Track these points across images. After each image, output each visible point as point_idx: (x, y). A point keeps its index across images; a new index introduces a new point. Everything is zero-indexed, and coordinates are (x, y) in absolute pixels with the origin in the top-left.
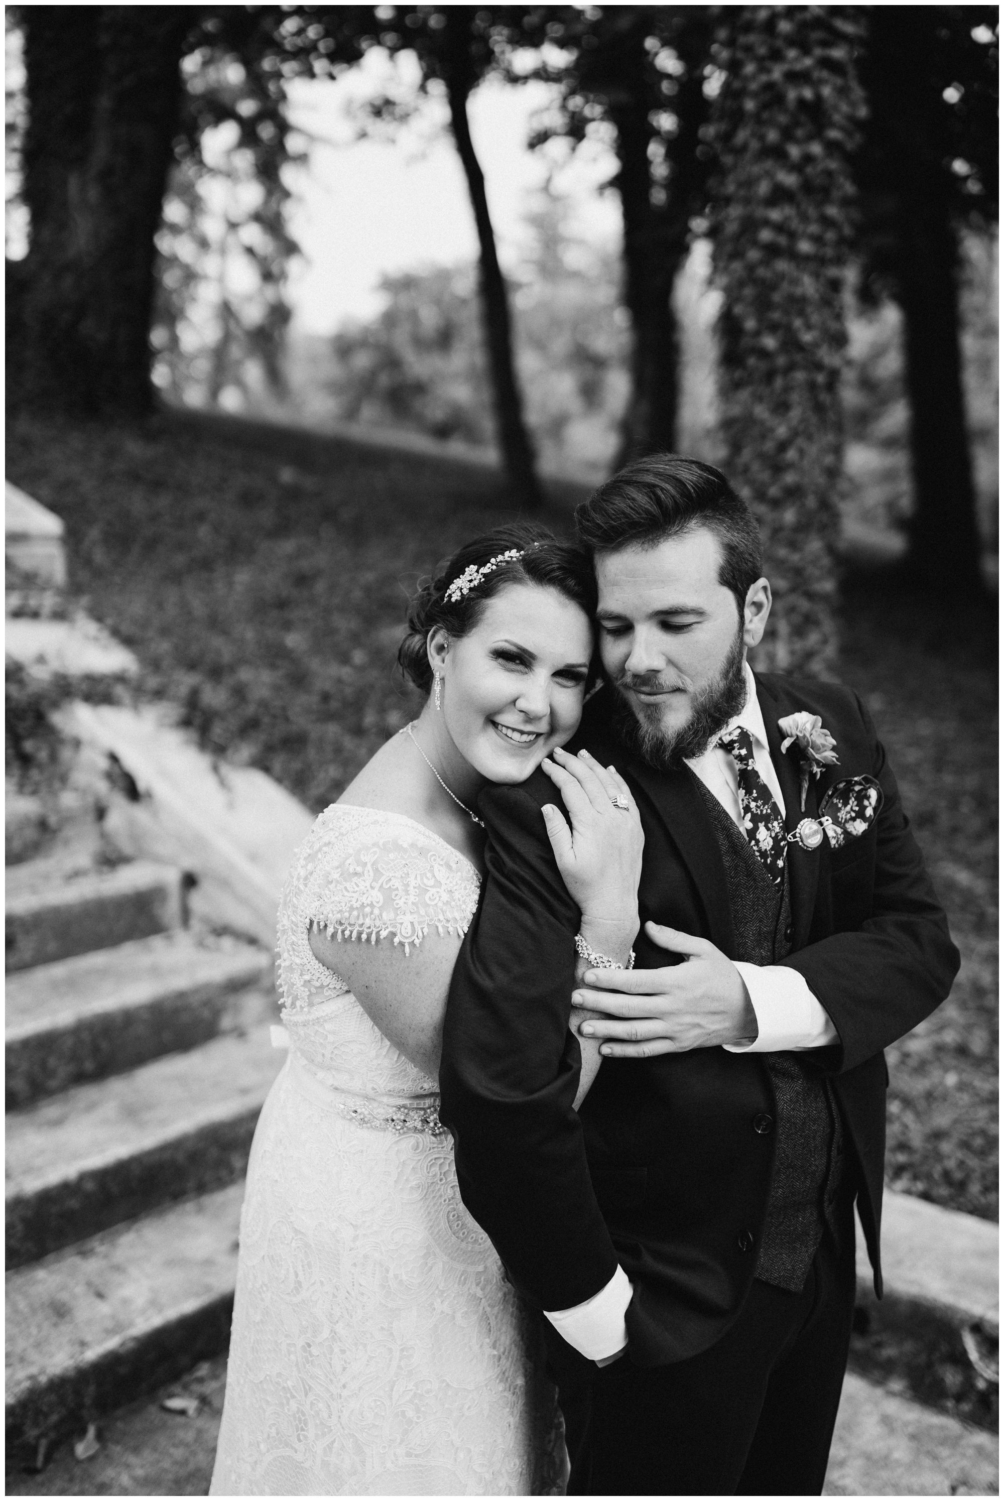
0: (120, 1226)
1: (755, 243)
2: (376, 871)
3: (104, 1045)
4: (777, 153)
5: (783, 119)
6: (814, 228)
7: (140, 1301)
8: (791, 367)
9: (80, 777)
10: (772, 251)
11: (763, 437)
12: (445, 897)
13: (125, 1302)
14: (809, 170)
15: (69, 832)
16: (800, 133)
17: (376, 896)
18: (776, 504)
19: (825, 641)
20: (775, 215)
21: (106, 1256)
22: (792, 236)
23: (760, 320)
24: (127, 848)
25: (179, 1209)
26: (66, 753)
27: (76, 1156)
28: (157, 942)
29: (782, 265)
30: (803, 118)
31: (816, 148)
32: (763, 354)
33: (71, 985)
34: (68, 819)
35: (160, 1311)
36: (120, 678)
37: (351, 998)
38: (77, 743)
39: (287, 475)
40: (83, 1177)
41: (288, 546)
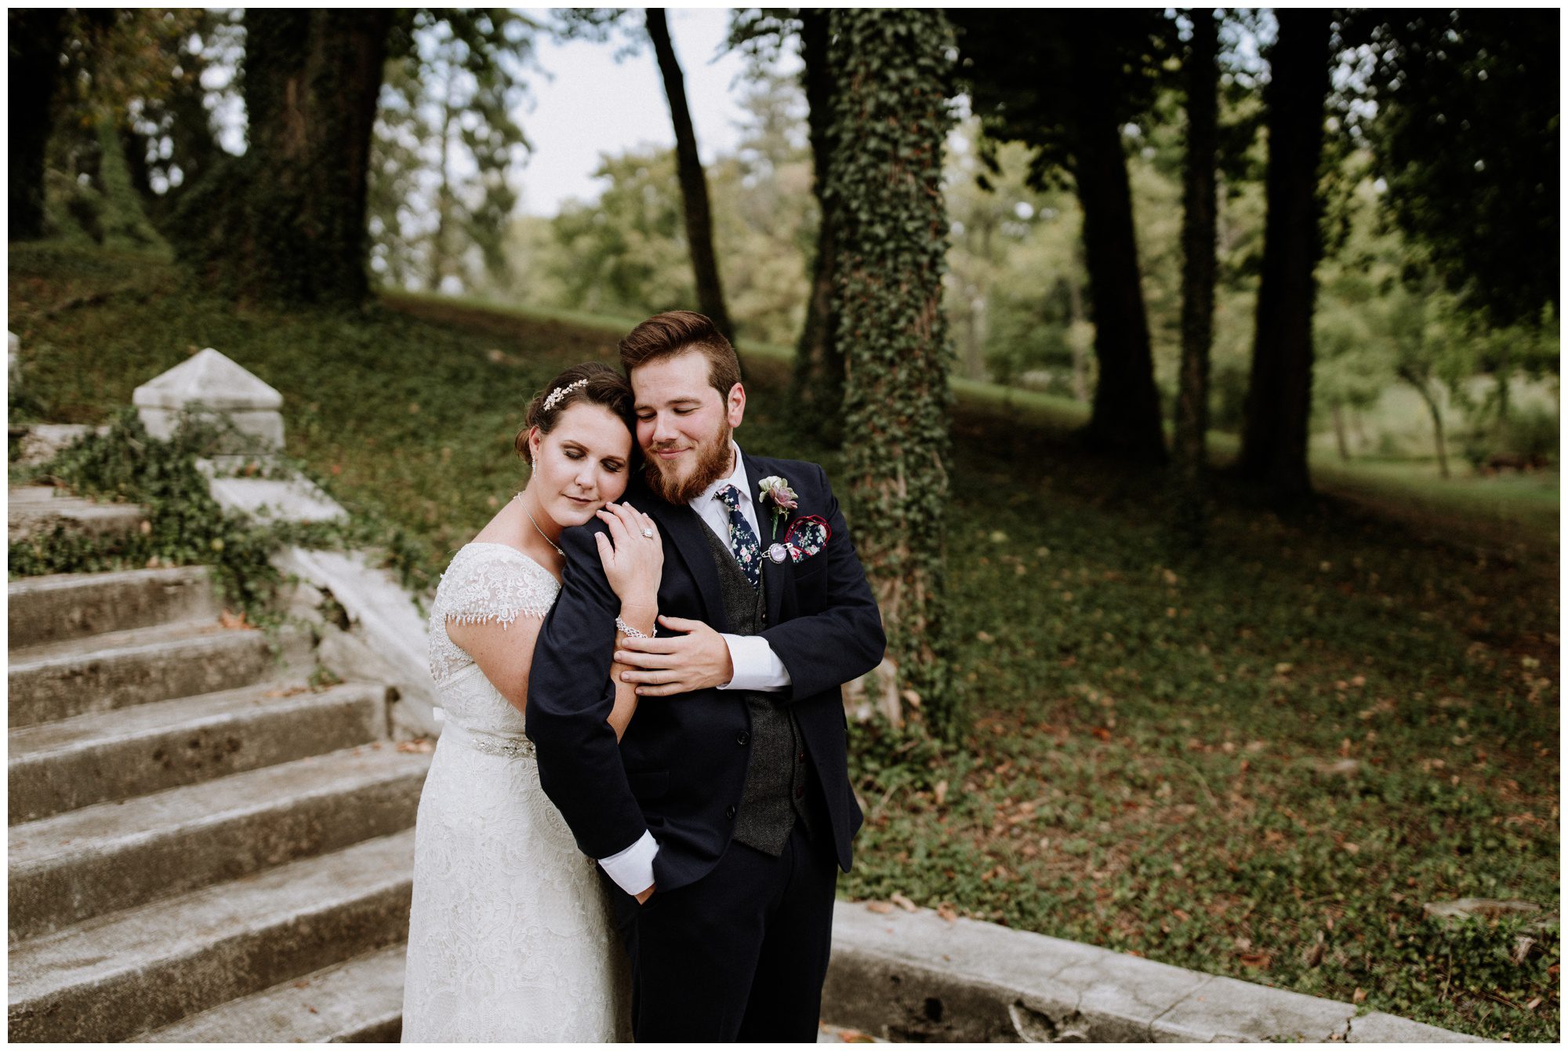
0: (332, 967)
1: (865, 150)
2: (487, 578)
3: (318, 826)
4: (880, 77)
5: (883, 50)
6: (912, 138)
7: (347, 1015)
8: (896, 253)
9: (298, 612)
10: (880, 156)
11: (879, 309)
12: (530, 593)
13: (335, 1015)
14: (907, 91)
15: (287, 657)
16: (898, 61)
17: (487, 594)
18: (891, 363)
19: (937, 480)
20: (880, 127)
21: (319, 987)
22: (895, 143)
23: (872, 211)
24: (339, 671)
25: (382, 954)
26: (284, 591)
27: (293, 907)
28: (364, 749)
29: (886, 167)
30: (900, 49)
31: (911, 73)
32: (876, 240)
33: (290, 780)
34: (286, 647)
35: (364, 1020)
36: (333, 526)
37: (476, 666)
38: (295, 581)
39: (495, 355)
40: (299, 921)
41: (496, 419)
